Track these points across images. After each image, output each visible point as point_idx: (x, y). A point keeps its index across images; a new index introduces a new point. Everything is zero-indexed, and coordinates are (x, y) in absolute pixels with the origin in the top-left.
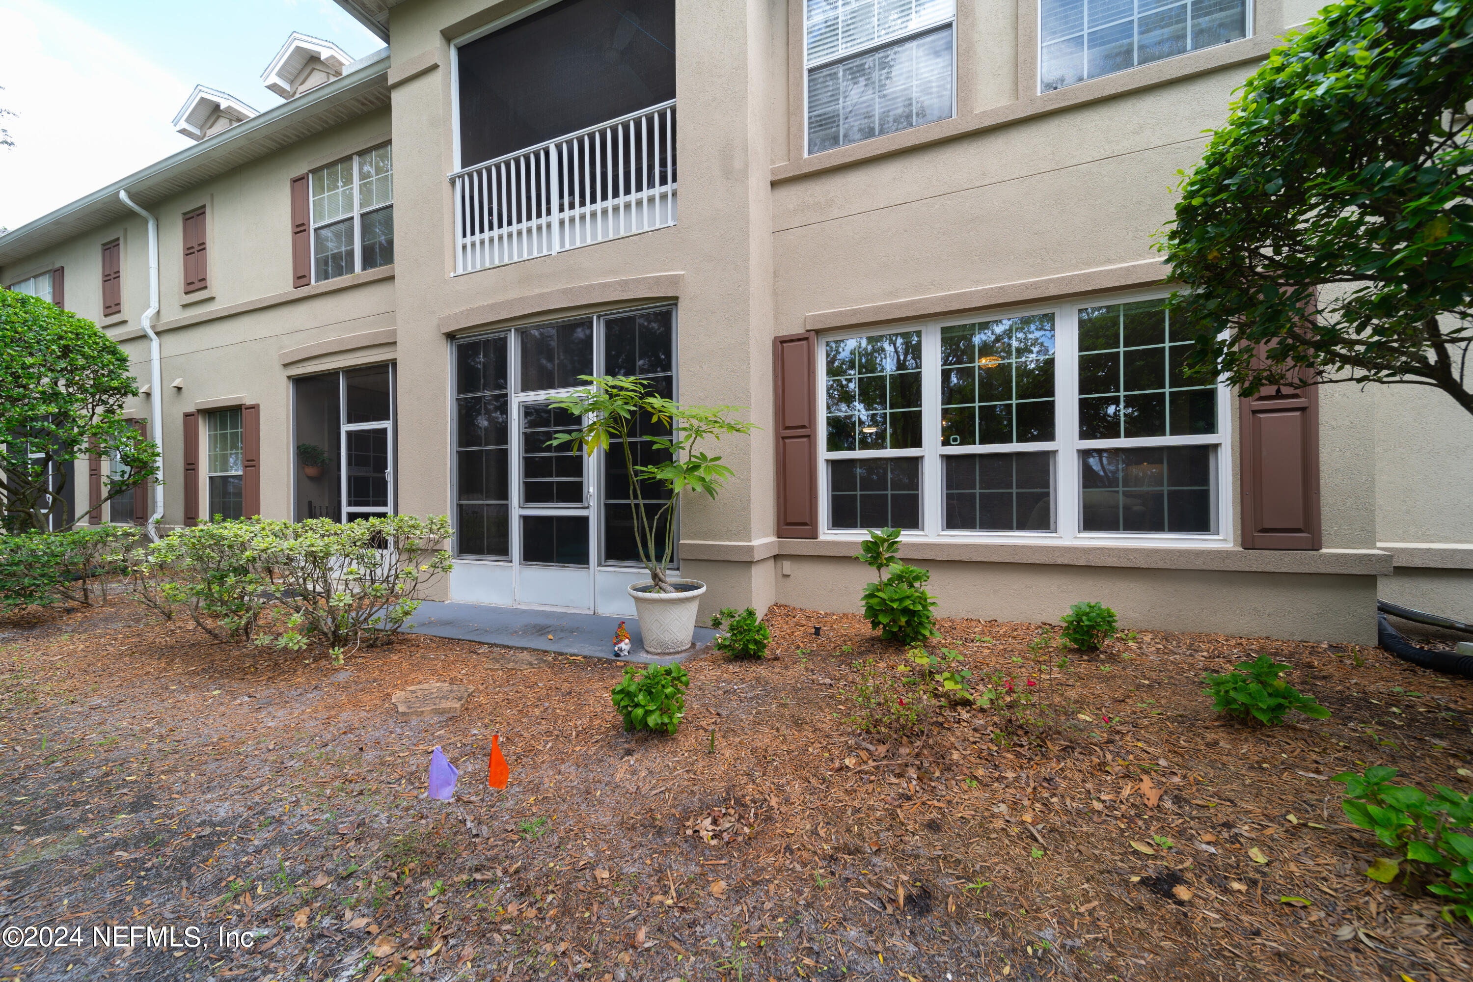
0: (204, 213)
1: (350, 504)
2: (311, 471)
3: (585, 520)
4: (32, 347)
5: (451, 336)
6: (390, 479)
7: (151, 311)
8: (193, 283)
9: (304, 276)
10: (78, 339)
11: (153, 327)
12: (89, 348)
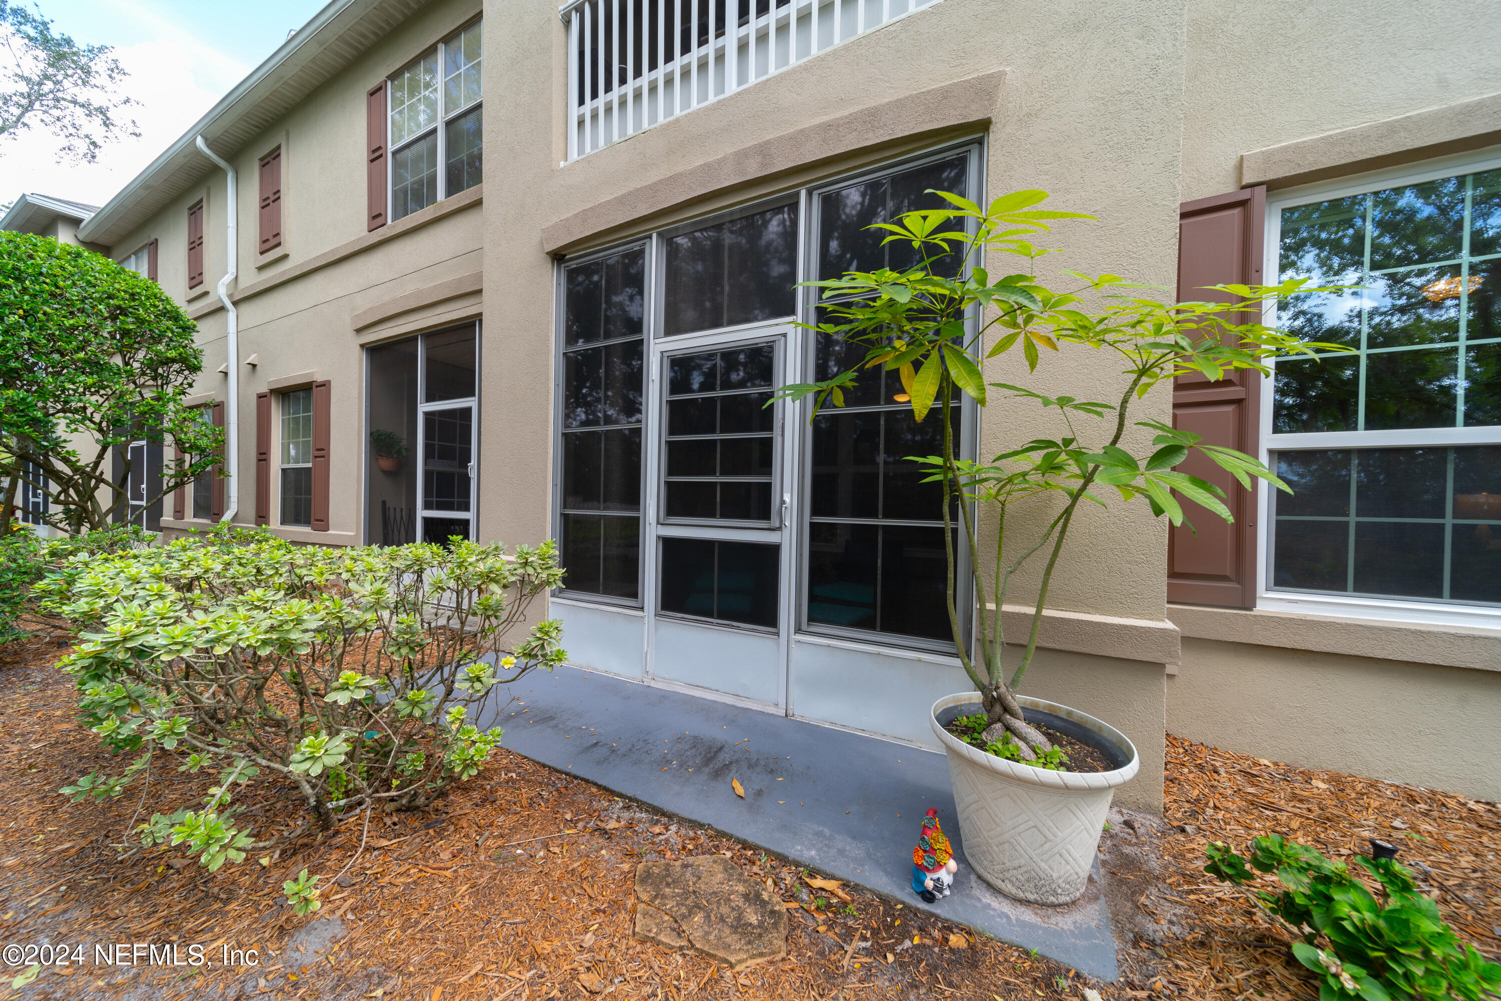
0: (279, 155)
1: (427, 506)
2: (386, 463)
3: (774, 551)
4: (73, 305)
5: (558, 257)
6: (473, 475)
7: (228, 278)
8: (267, 240)
9: (380, 215)
10: (134, 300)
11: (230, 296)
12: (146, 310)
